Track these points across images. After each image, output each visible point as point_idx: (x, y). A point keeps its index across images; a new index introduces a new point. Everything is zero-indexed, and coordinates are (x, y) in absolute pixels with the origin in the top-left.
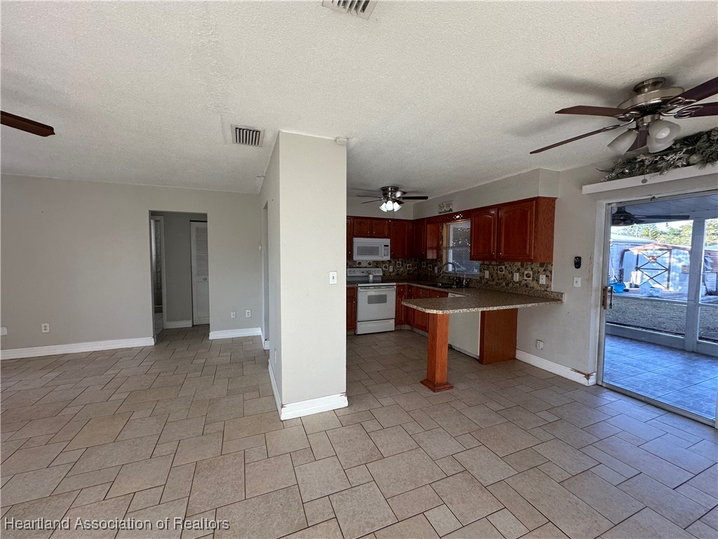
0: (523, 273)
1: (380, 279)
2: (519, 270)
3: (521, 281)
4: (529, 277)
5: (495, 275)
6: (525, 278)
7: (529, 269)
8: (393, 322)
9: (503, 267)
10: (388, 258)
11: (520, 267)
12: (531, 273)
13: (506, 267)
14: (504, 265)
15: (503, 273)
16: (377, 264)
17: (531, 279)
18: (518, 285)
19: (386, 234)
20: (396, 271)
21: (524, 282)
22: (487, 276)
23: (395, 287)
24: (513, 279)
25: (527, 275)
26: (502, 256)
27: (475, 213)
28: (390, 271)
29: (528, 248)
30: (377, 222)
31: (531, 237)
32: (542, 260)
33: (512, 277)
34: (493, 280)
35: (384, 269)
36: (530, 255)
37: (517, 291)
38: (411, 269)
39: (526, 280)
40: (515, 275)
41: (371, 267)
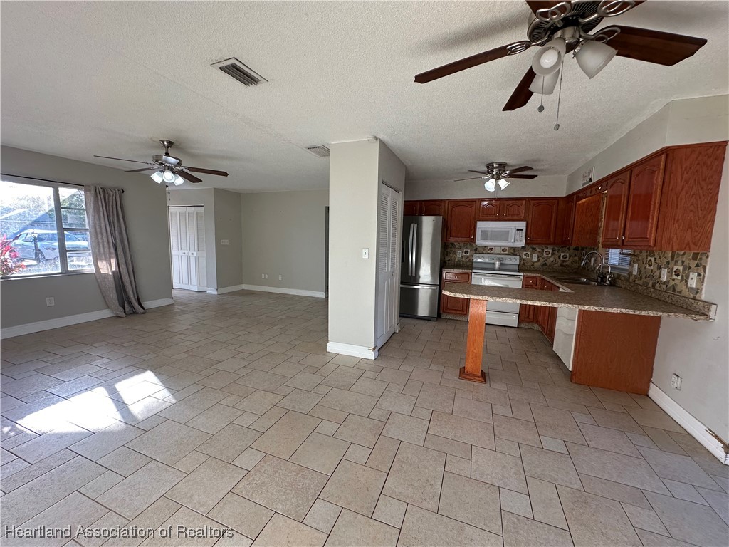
0: (672, 269)
1: (517, 268)
2: (668, 263)
3: (668, 281)
4: (678, 275)
5: (643, 271)
6: (674, 277)
7: (680, 262)
9: (653, 259)
11: (670, 259)
12: (681, 268)
13: (655, 259)
14: (654, 256)
15: (652, 267)
16: (514, 251)
17: (679, 278)
18: (664, 286)
20: (541, 260)
21: (672, 283)
22: (635, 272)
23: (522, 277)
24: (660, 277)
25: (675, 272)
26: (626, 241)
27: (611, 182)
28: (533, 260)
29: (649, 229)
30: (510, 202)
31: (654, 213)
32: (675, 248)
33: (660, 274)
34: (641, 278)
35: (524, 257)
36: (650, 239)
37: (660, 295)
38: (567, 259)
39: (674, 280)
40: (663, 272)
41: (506, 254)
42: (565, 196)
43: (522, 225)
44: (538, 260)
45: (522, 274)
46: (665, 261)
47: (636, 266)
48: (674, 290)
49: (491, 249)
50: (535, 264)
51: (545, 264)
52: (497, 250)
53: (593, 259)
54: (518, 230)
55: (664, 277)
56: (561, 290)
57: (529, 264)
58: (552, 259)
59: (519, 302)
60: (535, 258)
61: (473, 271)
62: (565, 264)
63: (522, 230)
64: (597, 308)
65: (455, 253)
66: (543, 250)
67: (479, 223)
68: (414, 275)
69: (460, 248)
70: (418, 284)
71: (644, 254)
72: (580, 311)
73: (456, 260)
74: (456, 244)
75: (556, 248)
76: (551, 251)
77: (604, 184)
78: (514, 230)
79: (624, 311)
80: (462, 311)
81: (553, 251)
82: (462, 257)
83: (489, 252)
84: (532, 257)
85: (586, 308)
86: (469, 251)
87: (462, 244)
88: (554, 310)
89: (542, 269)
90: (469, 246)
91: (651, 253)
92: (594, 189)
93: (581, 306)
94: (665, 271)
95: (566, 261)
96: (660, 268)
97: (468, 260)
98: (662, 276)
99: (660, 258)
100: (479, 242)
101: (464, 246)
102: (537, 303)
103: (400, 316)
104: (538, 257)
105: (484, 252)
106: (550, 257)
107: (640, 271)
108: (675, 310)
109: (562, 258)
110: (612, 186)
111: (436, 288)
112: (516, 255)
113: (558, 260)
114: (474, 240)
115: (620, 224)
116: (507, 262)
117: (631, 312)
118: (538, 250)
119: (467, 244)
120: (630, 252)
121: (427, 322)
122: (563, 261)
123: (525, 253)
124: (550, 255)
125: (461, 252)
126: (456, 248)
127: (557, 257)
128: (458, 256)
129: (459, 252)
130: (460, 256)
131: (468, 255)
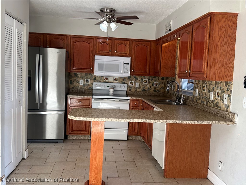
0: (216, 92)
1: (125, 93)
2: (213, 88)
3: (214, 100)
4: (219, 96)
5: (201, 94)
6: (217, 97)
7: (219, 88)
8: (125, 132)
9: (205, 86)
10: (128, 75)
11: (214, 86)
12: (220, 92)
13: (207, 86)
14: (206, 84)
15: (205, 91)
16: (123, 80)
17: (219, 98)
18: (212, 104)
19: (128, 53)
20: (142, 87)
21: (216, 101)
22: (197, 95)
23: (129, 101)
24: (210, 98)
25: (217, 94)
26: (191, 73)
27: (182, 32)
28: (136, 87)
29: (203, 66)
30: (119, 42)
31: (205, 55)
32: (217, 78)
33: (210, 96)
34: (200, 99)
35: (130, 85)
36: (204, 72)
37: (210, 109)
38: (158, 86)
39: (217, 99)
40: (211, 94)
41: (117, 83)
42: (155, 39)
43: (128, 60)
44: (140, 87)
45: (129, 98)
46: (212, 87)
47: (197, 90)
48: (217, 106)
49: (106, 79)
50: (138, 90)
51: (144, 90)
52: (110, 80)
53: (173, 86)
54: (125, 64)
55: (212, 98)
56: (155, 109)
57: (133, 90)
58: (148, 86)
59: (128, 121)
60: (137, 85)
61: (94, 97)
62: (156, 89)
63: (128, 64)
64: (177, 122)
65: (78, 82)
66: (142, 79)
67: (97, 58)
68: (41, 102)
69: (82, 77)
70: (45, 110)
71: (201, 82)
72: (167, 124)
73: (79, 88)
74: (78, 74)
75: (151, 78)
76: (147, 80)
77: (178, 33)
78: (122, 64)
79: (192, 122)
80: (85, 131)
81: (149, 80)
82: (84, 85)
83: (104, 81)
84: (135, 84)
85: (171, 122)
86: (89, 80)
87: (83, 74)
88: (151, 125)
89: (142, 94)
90: (89, 76)
91: (204, 82)
92: (172, 36)
93: (168, 121)
94: (212, 93)
95: (157, 87)
96: (209, 92)
97: (88, 87)
98: (211, 97)
99: (209, 85)
100: (97, 73)
101: (85, 76)
102: (140, 121)
103: (28, 142)
104: (139, 85)
105: (101, 81)
106: (147, 84)
107: (199, 94)
108: (218, 119)
109: (154, 86)
110: (182, 35)
111: (63, 113)
112: (124, 83)
113: (152, 87)
114: (92, 71)
115: (187, 62)
116: (118, 89)
117: (196, 122)
118: (139, 79)
119: (87, 74)
120: (193, 81)
121: (54, 144)
122: (155, 88)
123: (130, 82)
124: (147, 83)
125: (83, 81)
126: (78, 77)
127: (151, 84)
128: (81, 84)
129: (81, 80)
130: (82, 84)
131: (88, 83)
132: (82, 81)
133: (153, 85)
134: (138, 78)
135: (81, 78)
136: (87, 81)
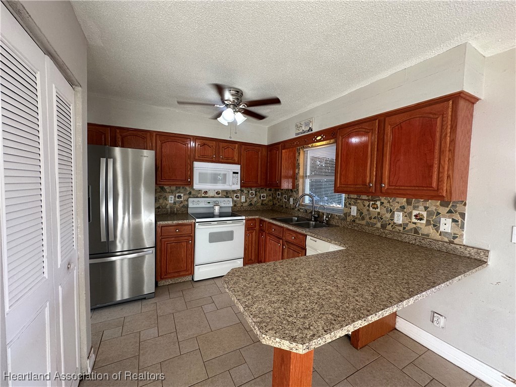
2: (403, 208)
3: (407, 225)
4: (421, 219)
8: (240, 262)
10: (238, 187)
11: (405, 204)
12: (424, 213)
13: (382, 204)
14: (380, 200)
16: (227, 194)
18: (400, 228)
19: (236, 159)
20: (248, 201)
21: (411, 226)
22: (354, 214)
23: (244, 221)
30: (225, 144)
33: (392, 217)
35: (235, 199)
38: (265, 198)
40: (396, 215)
41: (220, 197)
42: (266, 144)
43: (237, 168)
44: (246, 201)
45: (244, 218)
46: (397, 206)
47: (354, 208)
49: (206, 192)
50: (244, 205)
51: (251, 204)
52: (210, 194)
54: (234, 173)
57: (239, 205)
58: (255, 199)
60: (243, 200)
61: (198, 220)
62: (264, 203)
63: (237, 173)
65: (166, 199)
66: (249, 192)
67: (197, 165)
68: (112, 240)
69: (172, 192)
73: (168, 207)
74: (166, 187)
75: (258, 190)
76: (254, 192)
78: (231, 173)
80: (186, 270)
81: (256, 192)
82: (175, 203)
83: (203, 195)
84: (241, 198)
86: (182, 195)
87: (174, 188)
89: (249, 209)
90: (182, 190)
91: (374, 198)
94: (399, 215)
95: (265, 200)
96: (391, 211)
97: (181, 205)
100: (197, 186)
101: (176, 190)
104: (246, 198)
105: (199, 195)
106: (254, 197)
107: (360, 213)
109: (262, 198)
112: (228, 197)
113: (259, 200)
114: (191, 184)
116: (222, 205)
118: (245, 192)
119: (179, 188)
121: (140, 303)
122: (263, 200)
123: (235, 195)
125: (173, 197)
126: (167, 193)
127: (259, 197)
128: (170, 202)
129: (170, 196)
130: (173, 202)
131: (181, 199)
132: (171, 198)
133: (260, 198)
134: (245, 190)
135: (169, 193)
136: (180, 197)
